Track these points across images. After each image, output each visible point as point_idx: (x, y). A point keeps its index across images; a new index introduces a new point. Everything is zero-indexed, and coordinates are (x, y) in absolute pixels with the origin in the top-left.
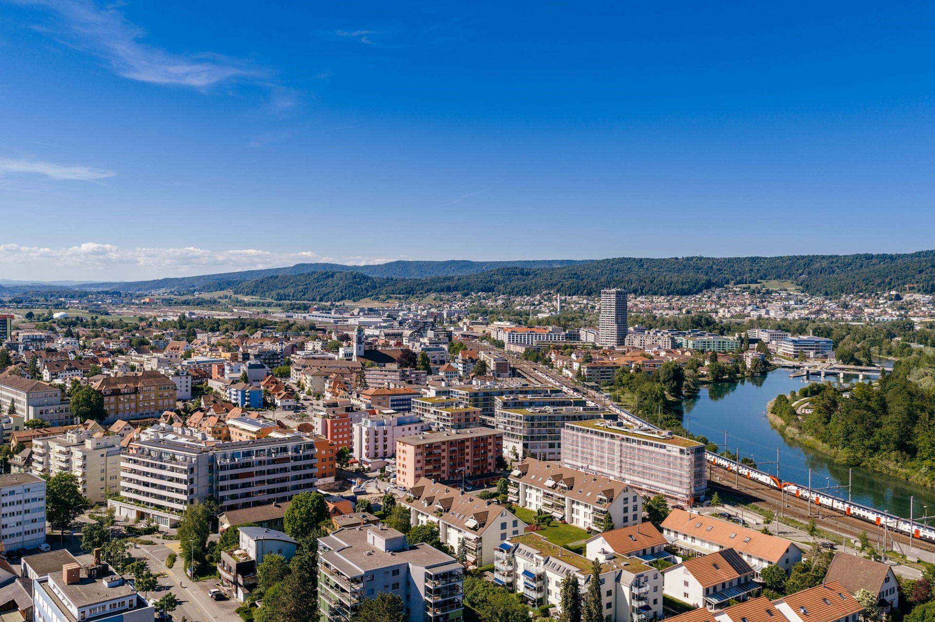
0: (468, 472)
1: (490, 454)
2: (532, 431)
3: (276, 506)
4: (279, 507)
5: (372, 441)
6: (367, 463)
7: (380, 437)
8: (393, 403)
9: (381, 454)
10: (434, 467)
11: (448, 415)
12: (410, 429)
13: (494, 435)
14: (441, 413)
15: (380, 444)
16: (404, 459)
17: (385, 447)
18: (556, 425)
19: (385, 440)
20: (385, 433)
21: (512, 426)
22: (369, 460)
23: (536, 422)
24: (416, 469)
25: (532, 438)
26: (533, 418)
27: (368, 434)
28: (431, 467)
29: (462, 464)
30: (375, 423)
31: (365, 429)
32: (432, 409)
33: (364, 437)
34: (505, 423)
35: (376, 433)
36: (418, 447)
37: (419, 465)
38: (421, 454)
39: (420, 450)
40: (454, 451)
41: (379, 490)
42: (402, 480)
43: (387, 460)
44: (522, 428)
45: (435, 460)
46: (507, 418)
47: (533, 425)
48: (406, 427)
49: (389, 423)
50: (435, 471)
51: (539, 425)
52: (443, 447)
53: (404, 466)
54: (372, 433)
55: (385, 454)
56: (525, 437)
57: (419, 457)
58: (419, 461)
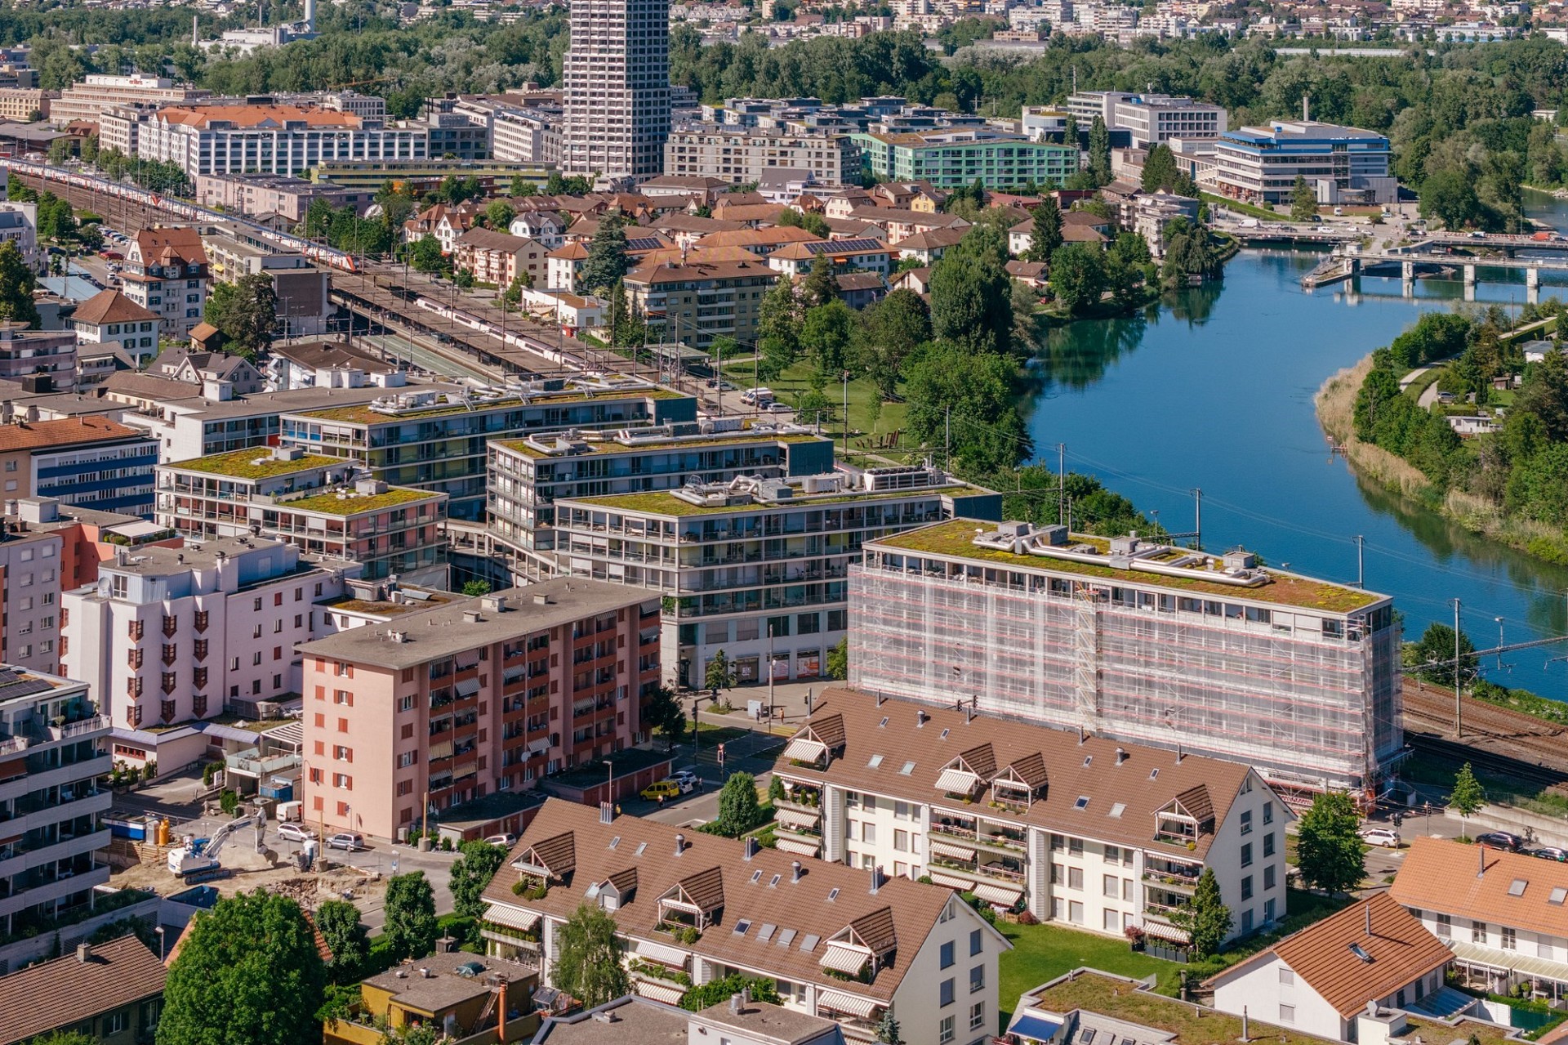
0: (557, 754)
1: (622, 680)
2: (709, 575)
3: (91, 958)
4: (103, 961)
5: (153, 656)
6: (137, 750)
7: (183, 641)
8: (46, 482)
9: (184, 709)
10: (457, 749)
11: (333, 527)
12: (278, 599)
13: (633, 608)
14: (302, 521)
15: (182, 667)
16: (343, 725)
17: (200, 677)
18: (791, 547)
19: (200, 649)
20: (200, 621)
21: (631, 562)
22: (150, 737)
23: (721, 544)
24: (398, 762)
25: (711, 605)
26: (710, 528)
27: (138, 630)
28: (445, 750)
29: (538, 728)
30: (161, 585)
31: (124, 614)
32: (257, 507)
33: (123, 642)
34: (599, 550)
35: (168, 626)
36: (405, 675)
37: (410, 744)
38: (416, 701)
39: (410, 689)
40: (511, 681)
41: (270, 855)
42: (330, 807)
43: (213, 729)
44: (674, 568)
45: (459, 723)
46: (609, 533)
47: (709, 552)
48: (267, 592)
49: (211, 584)
50: (459, 764)
51: (733, 552)
52: (485, 668)
53: (338, 752)
54: (153, 627)
55: (200, 704)
56: (686, 602)
57: (410, 716)
58: (407, 732)
